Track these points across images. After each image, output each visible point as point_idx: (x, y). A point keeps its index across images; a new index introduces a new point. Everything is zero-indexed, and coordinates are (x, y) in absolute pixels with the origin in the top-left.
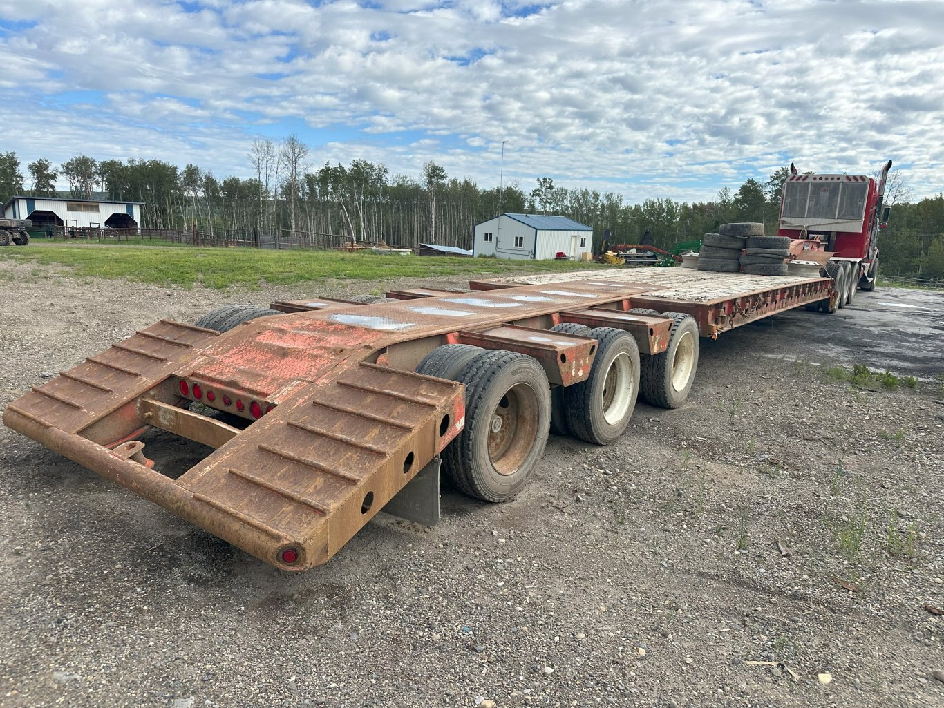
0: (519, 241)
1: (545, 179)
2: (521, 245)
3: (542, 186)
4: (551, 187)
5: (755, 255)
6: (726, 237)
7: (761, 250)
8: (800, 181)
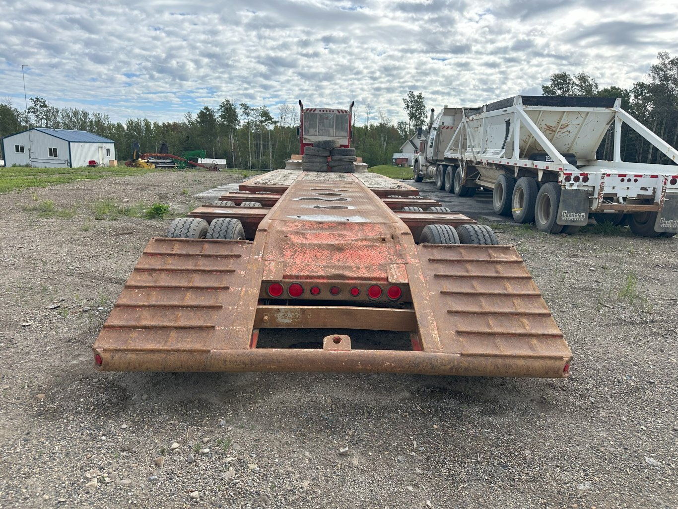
0: (53, 152)
1: (38, 99)
2: (55, 156)
3: (36, 105)
4: (45, 106)
5: (340, 160)
6: (321, 149)
7: (343, 157)
8: (312, 112)
